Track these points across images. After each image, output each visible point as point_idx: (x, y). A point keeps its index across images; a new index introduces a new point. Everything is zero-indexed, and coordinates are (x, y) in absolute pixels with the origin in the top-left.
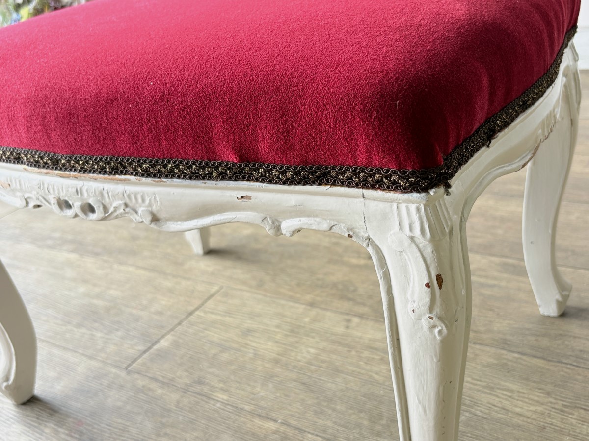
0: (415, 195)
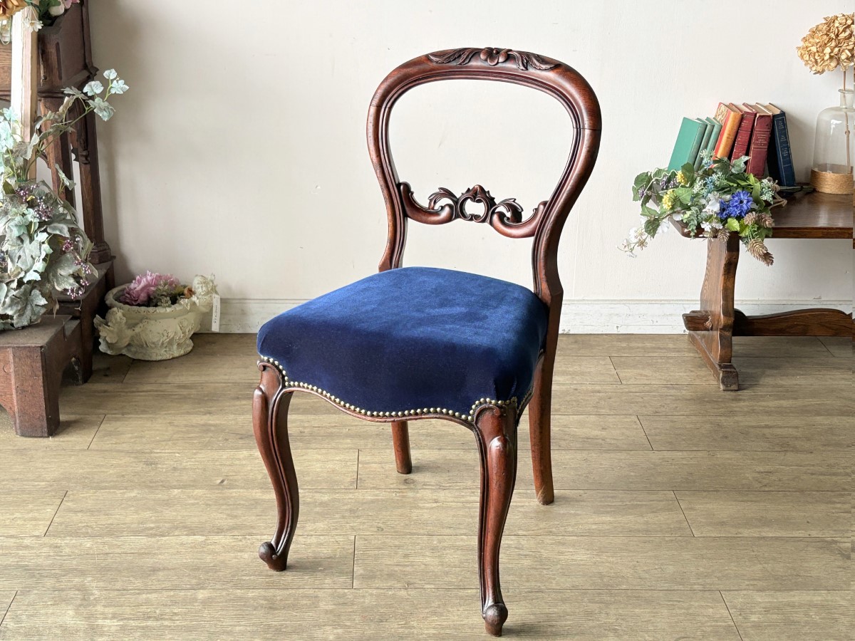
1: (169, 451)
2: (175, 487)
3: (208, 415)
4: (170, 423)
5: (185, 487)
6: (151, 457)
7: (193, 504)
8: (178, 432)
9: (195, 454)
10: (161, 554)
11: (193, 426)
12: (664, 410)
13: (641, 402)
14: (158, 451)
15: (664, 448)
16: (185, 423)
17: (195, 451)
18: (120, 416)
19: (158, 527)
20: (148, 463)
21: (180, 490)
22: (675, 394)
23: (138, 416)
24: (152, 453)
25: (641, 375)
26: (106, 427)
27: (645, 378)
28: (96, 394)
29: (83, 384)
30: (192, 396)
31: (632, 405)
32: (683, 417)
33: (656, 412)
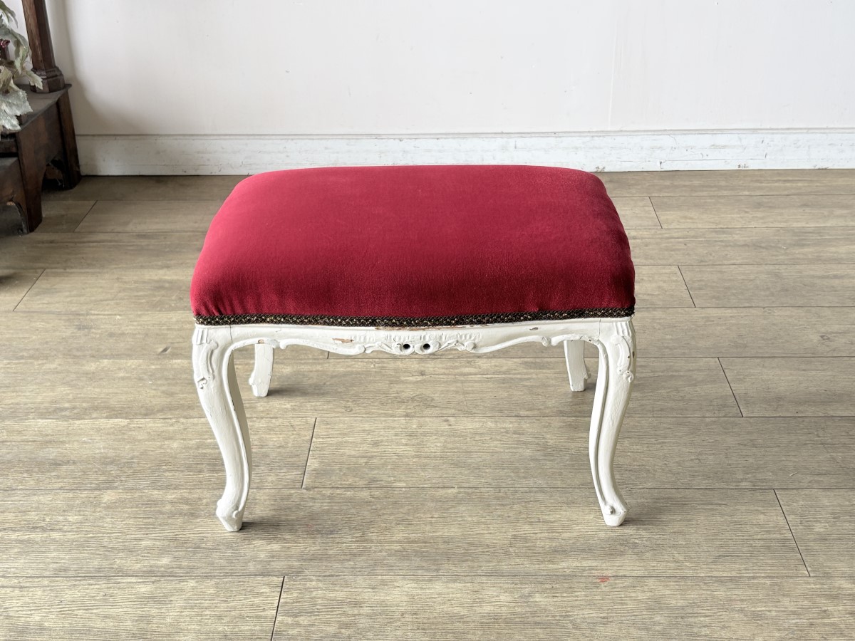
0: (626, 318)
1: (110, 313)
2: (106, 357)
3: (165, 270)
4: (118, 279)
5: (119, 356)
6: (86, 319)
7: (123, 378)
8: (124, 290)
9: (140, 316)
10: (69, 442)
11: (144, 282)
12: (711, 258)
13: (684, 250)
14: (96, 312)
15: (709, 305)
16: (135, 278)
17: (139, 313)
18: (62, 270)
19: (74, 408)
20: (80, 328)
21: (111, 361)
22: (725, 239)
23: (83, 271)
24: (88, 314)
25: (685, 217)
26: (42, 284)
27: (690, 221)
28: (40, 245)
29: (28, 233)
30: (151, 247)
31: (673, 253)
32: (734, 266)
33: (702, 261)
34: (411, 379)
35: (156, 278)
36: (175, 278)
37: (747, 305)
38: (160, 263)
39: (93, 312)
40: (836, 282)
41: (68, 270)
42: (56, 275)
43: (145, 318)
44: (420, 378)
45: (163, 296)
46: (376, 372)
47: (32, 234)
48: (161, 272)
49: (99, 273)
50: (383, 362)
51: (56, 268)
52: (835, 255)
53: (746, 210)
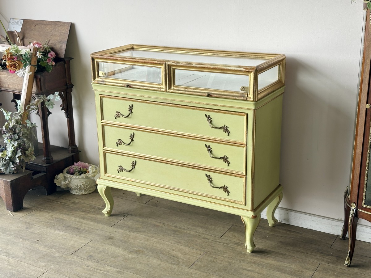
1: (38, 226)
2: (23, 239)
3: (67, 216)
4: (52, 216)
5: (26, 239)
6: (31, 226)
8: (50, 220)
15: (195, 268)
16: (56, 217)
17: (45, 228)
22: (234, 247)
23: (47, 211)
24: (33, 225)
25: (234, 236)
26: (33, 213)
27: (233, 237)
28: (46, 200)
29: (47, 195)
30: (72, 208)
31: (211, 247)
32: (223, 257)
33: (215, 253)
34: (84, 267)
35: (61, 218)
36: (66, 219)
37: (206, 271)
38: (68, 213)
39: (35, 225)
40: (246, 272)
41: (44, 210)
42: (40, 211)
43: (45, 230)
44: (86, 267)
45: (56, 224)
46: (78, 262)
47: (49, 196)
48: (65, 216)
49: (50, 212)
50: (83, 260)
51: (42, 208)
52: (261, 263)
53: (258, 238)
